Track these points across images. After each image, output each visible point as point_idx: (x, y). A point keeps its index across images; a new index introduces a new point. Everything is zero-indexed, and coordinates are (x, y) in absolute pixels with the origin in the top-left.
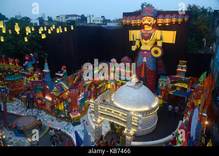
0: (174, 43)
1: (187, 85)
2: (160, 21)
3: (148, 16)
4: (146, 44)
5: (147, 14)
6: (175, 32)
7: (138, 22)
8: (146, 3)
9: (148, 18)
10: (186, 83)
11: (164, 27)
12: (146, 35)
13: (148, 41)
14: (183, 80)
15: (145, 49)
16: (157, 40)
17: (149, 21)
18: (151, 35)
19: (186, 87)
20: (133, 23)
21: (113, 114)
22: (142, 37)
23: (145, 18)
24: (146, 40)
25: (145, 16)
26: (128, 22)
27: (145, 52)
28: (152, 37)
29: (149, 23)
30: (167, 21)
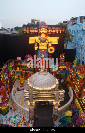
0: (58, 44)
1: (65, 67)
2: (50, 31)
3: (44, 28)
4: (43, 45)
5: (43, 27)
6: (58, 37)
7: (36, 31)
8: (34, 19)
9: (44, 29)
10: (65, 66)
11: (52, 35)
12: (43, 40)
13: (44, 44)
14: (64, 64)
15: (43, 49)
16: (48, 42)
17: (45, 31)
18: (46, 39)
19: (65, 68)
20: (32, 32)
21: (45, 96)
22: (40, 41)
23: (42, 29)
24: (43, 43)
25: (42, 28)
26: (28, 31)
27: (43, 51)
28: (47, 41)
29: (45, 32)
30: (54, 31)
